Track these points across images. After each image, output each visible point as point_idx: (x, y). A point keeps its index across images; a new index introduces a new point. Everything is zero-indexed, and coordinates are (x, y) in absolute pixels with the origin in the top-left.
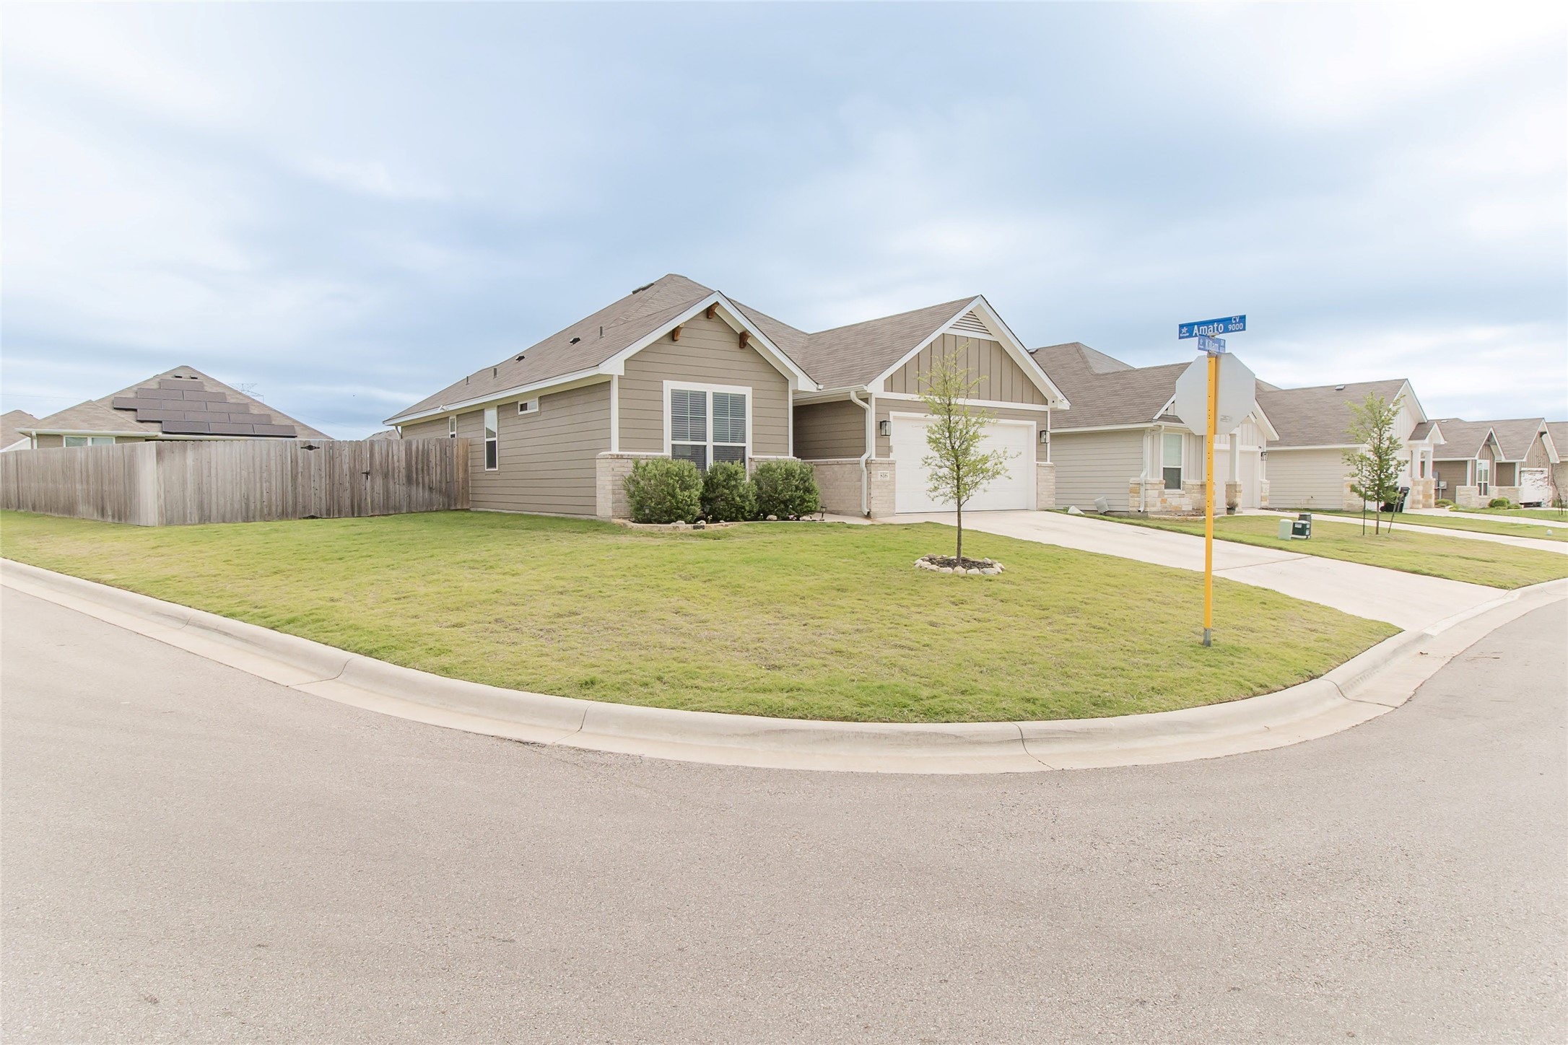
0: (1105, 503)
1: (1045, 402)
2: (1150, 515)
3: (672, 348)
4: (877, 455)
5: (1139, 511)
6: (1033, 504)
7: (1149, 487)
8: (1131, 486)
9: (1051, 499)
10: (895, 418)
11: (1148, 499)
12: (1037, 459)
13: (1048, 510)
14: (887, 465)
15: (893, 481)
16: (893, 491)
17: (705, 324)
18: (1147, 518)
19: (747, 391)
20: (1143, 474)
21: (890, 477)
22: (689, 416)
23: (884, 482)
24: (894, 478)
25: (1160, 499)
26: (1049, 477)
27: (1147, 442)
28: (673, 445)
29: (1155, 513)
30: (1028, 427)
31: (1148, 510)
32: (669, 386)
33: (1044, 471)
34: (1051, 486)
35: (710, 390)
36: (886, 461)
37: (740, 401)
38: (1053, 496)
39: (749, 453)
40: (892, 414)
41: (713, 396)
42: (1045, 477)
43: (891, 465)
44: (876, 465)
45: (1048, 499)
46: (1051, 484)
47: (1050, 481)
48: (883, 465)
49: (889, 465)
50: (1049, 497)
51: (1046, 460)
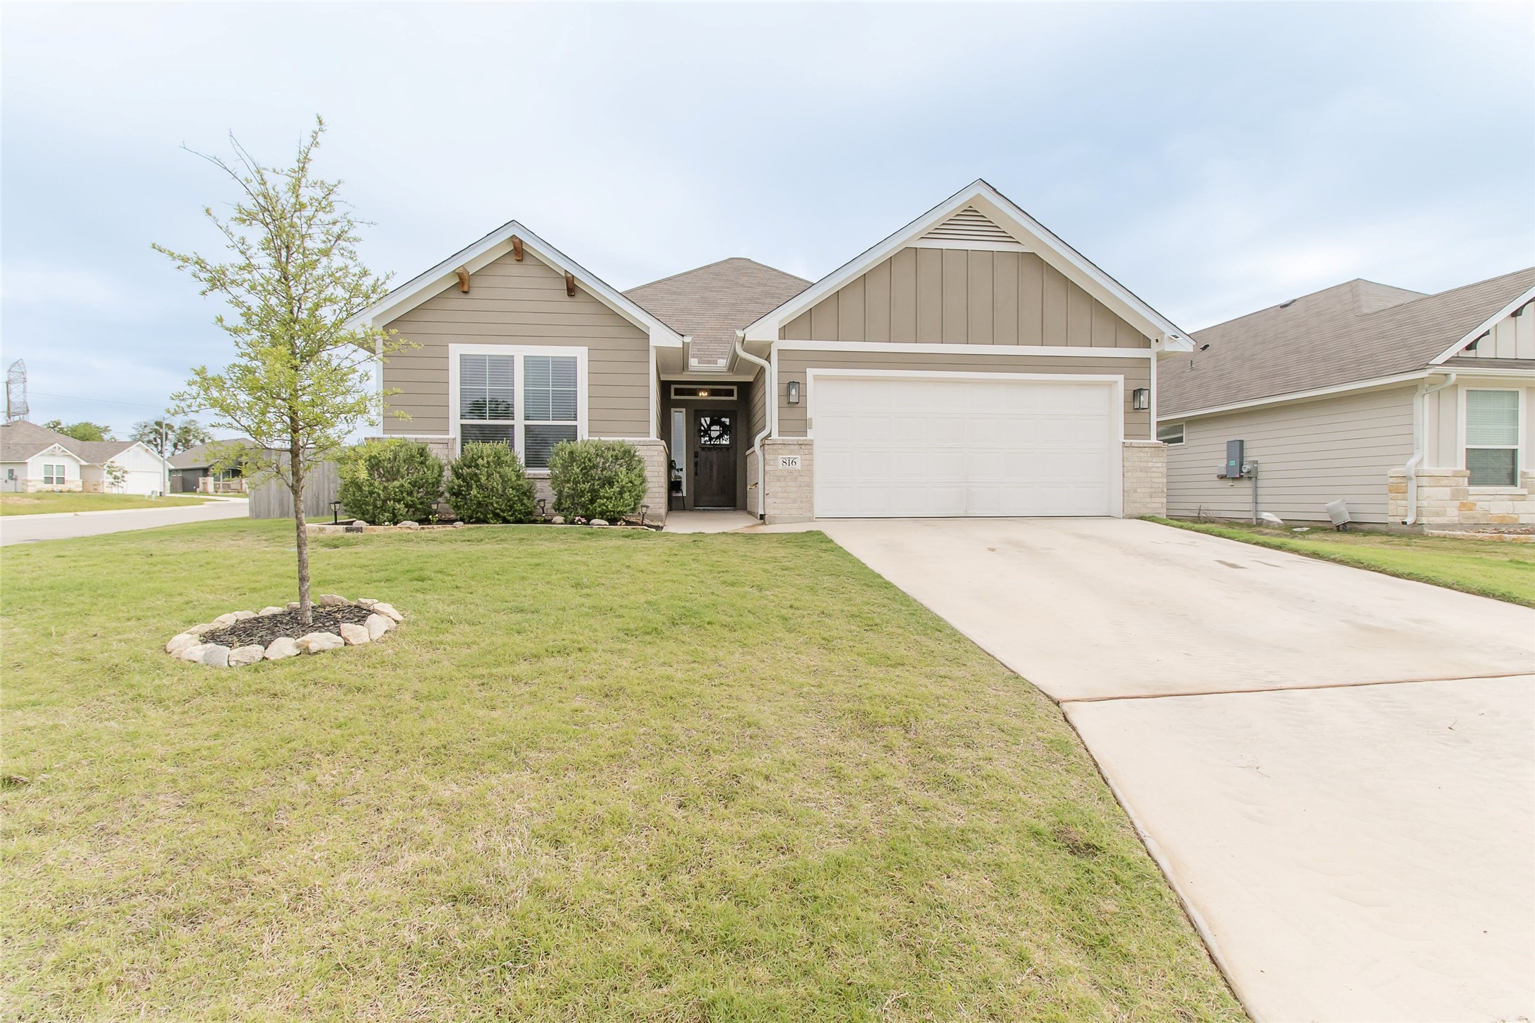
1: (1145, 342)
2: (1427, 531)
3: (459, 302)
4: (781, 433)
5: (1404, 523)
6: (1117, 509)
7: (1424, 481)
8: (1390, 480)
9: (1157, 500)
10: (816, 378)
11: (1425, 503)
12: (1126, 436)
13: (1142, 518)
14: (797, 447)
15: (809, 470)
16: (810, 485)
17: (513, 268)
18: (1421, 535)
19: (580, 354)
20: (1412, 462)
21: (802, 465)
22: (487, 388)
23: (790, 472)
24: (812, 466)
25: (1457, 503)
26: (1150, 464)
27: (1423, 407)
28: (462, 425)
29: (1430, 526)
30: (1111, 385)
31: (1424, 520)
32: (456, 351)
33: (1142, 455)
34: (1158, 480)
35: (519, 353)
36: (794, 440)
37: (568, 366)
38: (1160, 495)
39: (583, 434)
40: (811, 372)
41: (528, 361)
42: (1143, 464)
43: (808, 447)
44: (776, 447)
45: (1149, 500)
46: (1157, 475)
47: (1154, 470)
48: (792, 447)
49: (803, 447)
50: (1151, 496)
51: (1148, 438)
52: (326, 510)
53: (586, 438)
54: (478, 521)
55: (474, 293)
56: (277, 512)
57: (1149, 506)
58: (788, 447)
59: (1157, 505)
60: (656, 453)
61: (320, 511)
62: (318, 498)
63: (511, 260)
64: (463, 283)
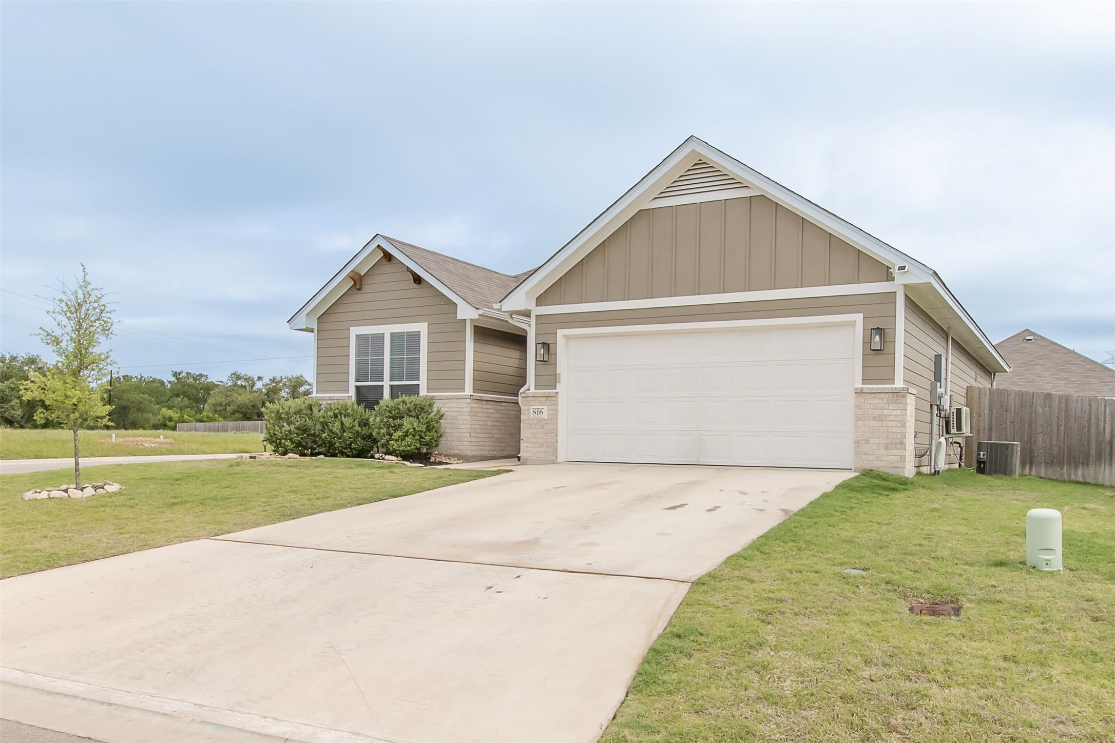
1: (888, 276)
3: (359, 297)
4: (537, 387)
9: (895, 452)
10: (568, 337)
12: (865, 381)
14: (544, 399)
15: (554, 418)
16: (555, 432)
17: (386, 268)
19: (423, 328)
21: (548, 415)
22: (370, 358)
23: (539, 420)
24: (556, 414)
26: (886, 412)
28: (356, 386)
30: (853, 324)
32: (355, 331)
33: (875, 401)
34: (895, 430)
35: (387, 330)
36: (542, 393)
37: (415, 337)
38: (898, 446)
40: (560, 332)
41: (393, 335)
42: (877, 412)
43: (553, 398)
44: (529, 399)
45: (885, 452)
46: (894, 424)
47: (890, 418)
48: (541, 399)
49: (549, 399)
50: (887, 448)
51: (892, 381)
53: (424, 393)
55: (366, 288)
57: (884, 458)
58: (538, 399)
59: (894, 458)
60: (465, 405)
63: (384, 262)
64: (358, 282)
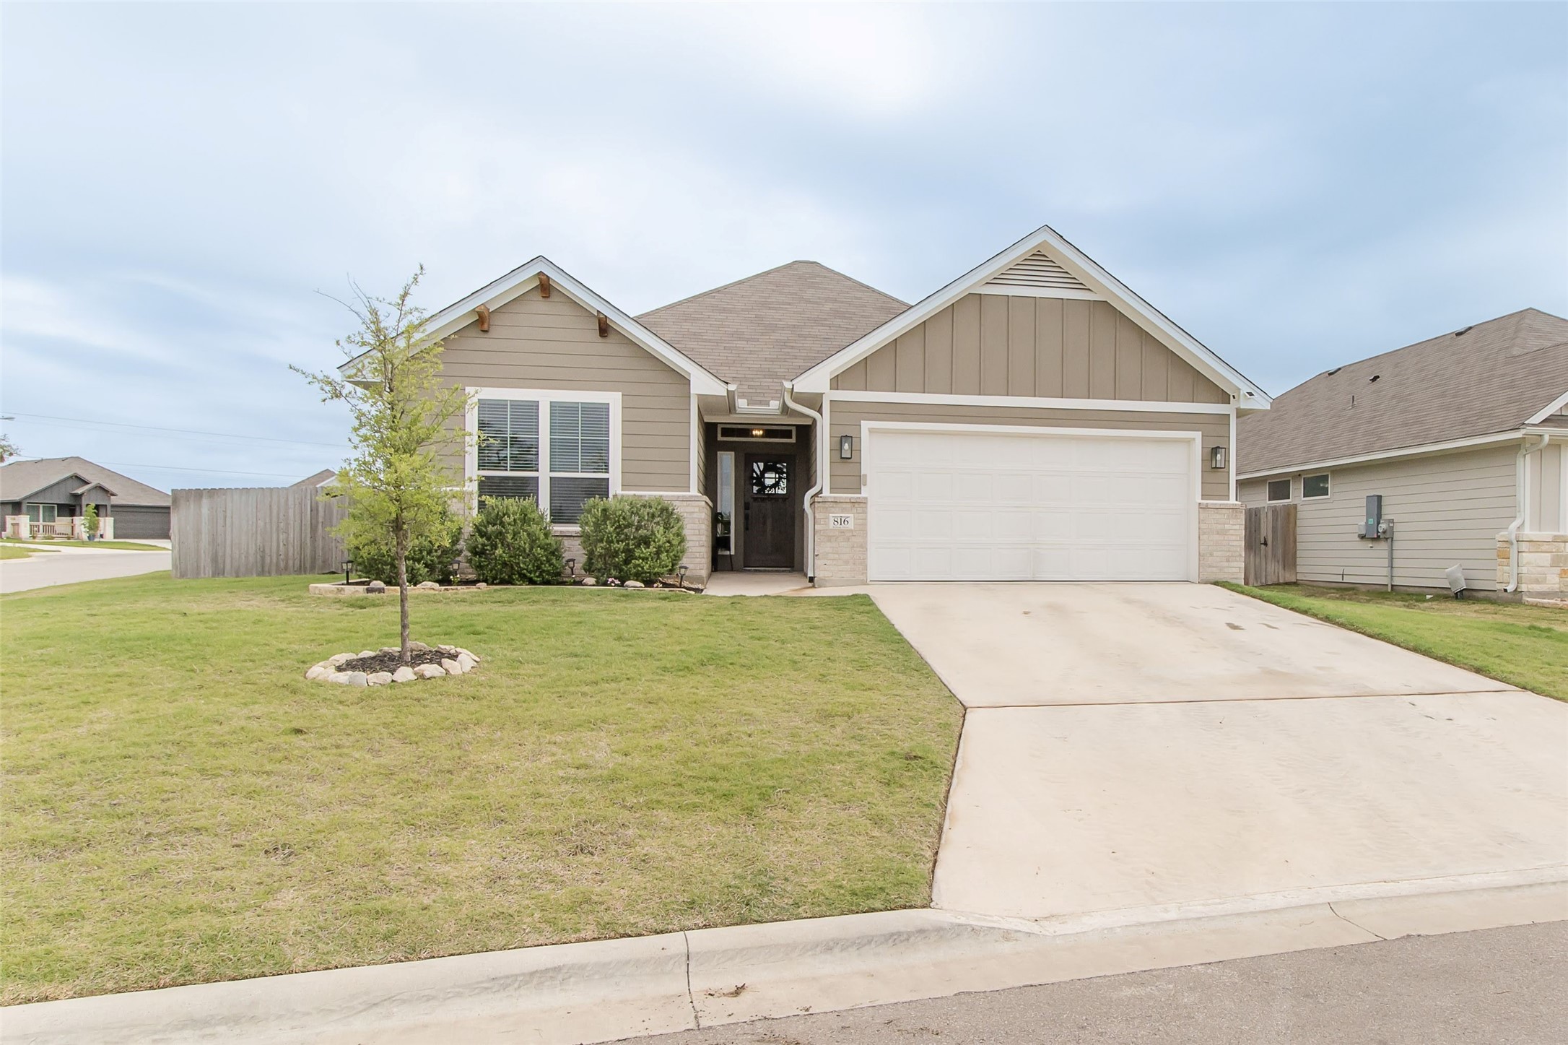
0: (1459, 575)
1: (1225, 398)
2: (1526, 599)
3: (482, 342)
4: (833, 490)
5: (1506, 590)
6: (1194, 576)
7: (1524, 546)
8: (1499, 545)
9: (1235, 564)
10: (871, 431)
11: (1524, 570)
12: (1204, 496)
13: (1216, 583)
14: (849, 505)
15: (862, 529)
16: (863, 546)
17: (539, 305)
18: (1519, 603)
19: (613, 400)
20: (1514, 525)
21: (855, 524)
22: (509, 436)
23: (842, 532)
24: (865, 525)
25: (1557, 570)
26: (1227, 527)
27: (1526, 467)
28: (479, 476)
29: (1530, 594)
30: (1189, 441)
31: (1524, 588)
32: (475, 395)
33: (1218, 516)
34: (1235, 543)
35: (546, 398)
36: (846, 498)
37: (598, 415)
38: (1238, 559)
39: (615, 488)
40: (866, 425)
41: (553, 405)
42: (1220, 527)
43: (862, 505)
44: (827, 505)
45: (1226, 564)
46: (1234, 538)
47: (1231, 532)
48: (844, 505)
49: (856, 505)
50: (1228, 561)
51: (1227, 498)
52: (274, 568)
53: (620, 492)
54: (503, 582)
55: (495, 332)
56: (209, 571)
57: (1226, 570)
58: (839, 505)
59: (1234, 570)
60: (697, 510)
61: (266, 569)
62: (264, 551)
63: (538, 296)
64: (481, 321)
